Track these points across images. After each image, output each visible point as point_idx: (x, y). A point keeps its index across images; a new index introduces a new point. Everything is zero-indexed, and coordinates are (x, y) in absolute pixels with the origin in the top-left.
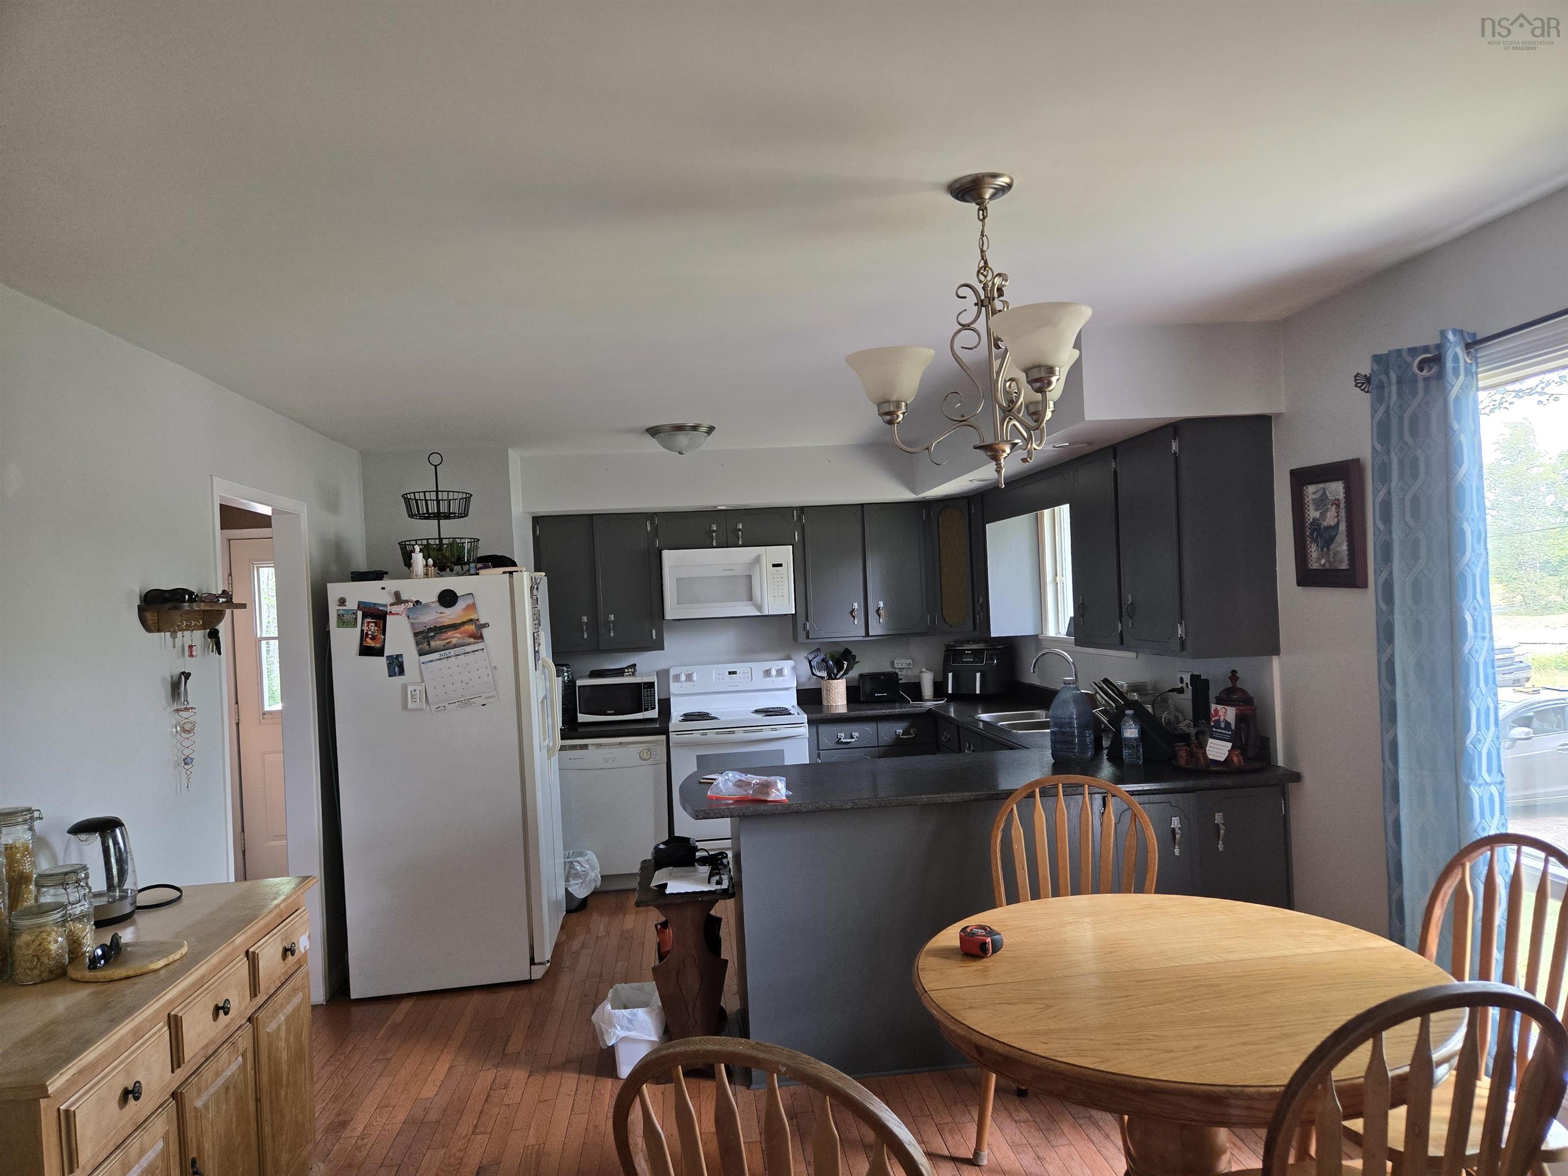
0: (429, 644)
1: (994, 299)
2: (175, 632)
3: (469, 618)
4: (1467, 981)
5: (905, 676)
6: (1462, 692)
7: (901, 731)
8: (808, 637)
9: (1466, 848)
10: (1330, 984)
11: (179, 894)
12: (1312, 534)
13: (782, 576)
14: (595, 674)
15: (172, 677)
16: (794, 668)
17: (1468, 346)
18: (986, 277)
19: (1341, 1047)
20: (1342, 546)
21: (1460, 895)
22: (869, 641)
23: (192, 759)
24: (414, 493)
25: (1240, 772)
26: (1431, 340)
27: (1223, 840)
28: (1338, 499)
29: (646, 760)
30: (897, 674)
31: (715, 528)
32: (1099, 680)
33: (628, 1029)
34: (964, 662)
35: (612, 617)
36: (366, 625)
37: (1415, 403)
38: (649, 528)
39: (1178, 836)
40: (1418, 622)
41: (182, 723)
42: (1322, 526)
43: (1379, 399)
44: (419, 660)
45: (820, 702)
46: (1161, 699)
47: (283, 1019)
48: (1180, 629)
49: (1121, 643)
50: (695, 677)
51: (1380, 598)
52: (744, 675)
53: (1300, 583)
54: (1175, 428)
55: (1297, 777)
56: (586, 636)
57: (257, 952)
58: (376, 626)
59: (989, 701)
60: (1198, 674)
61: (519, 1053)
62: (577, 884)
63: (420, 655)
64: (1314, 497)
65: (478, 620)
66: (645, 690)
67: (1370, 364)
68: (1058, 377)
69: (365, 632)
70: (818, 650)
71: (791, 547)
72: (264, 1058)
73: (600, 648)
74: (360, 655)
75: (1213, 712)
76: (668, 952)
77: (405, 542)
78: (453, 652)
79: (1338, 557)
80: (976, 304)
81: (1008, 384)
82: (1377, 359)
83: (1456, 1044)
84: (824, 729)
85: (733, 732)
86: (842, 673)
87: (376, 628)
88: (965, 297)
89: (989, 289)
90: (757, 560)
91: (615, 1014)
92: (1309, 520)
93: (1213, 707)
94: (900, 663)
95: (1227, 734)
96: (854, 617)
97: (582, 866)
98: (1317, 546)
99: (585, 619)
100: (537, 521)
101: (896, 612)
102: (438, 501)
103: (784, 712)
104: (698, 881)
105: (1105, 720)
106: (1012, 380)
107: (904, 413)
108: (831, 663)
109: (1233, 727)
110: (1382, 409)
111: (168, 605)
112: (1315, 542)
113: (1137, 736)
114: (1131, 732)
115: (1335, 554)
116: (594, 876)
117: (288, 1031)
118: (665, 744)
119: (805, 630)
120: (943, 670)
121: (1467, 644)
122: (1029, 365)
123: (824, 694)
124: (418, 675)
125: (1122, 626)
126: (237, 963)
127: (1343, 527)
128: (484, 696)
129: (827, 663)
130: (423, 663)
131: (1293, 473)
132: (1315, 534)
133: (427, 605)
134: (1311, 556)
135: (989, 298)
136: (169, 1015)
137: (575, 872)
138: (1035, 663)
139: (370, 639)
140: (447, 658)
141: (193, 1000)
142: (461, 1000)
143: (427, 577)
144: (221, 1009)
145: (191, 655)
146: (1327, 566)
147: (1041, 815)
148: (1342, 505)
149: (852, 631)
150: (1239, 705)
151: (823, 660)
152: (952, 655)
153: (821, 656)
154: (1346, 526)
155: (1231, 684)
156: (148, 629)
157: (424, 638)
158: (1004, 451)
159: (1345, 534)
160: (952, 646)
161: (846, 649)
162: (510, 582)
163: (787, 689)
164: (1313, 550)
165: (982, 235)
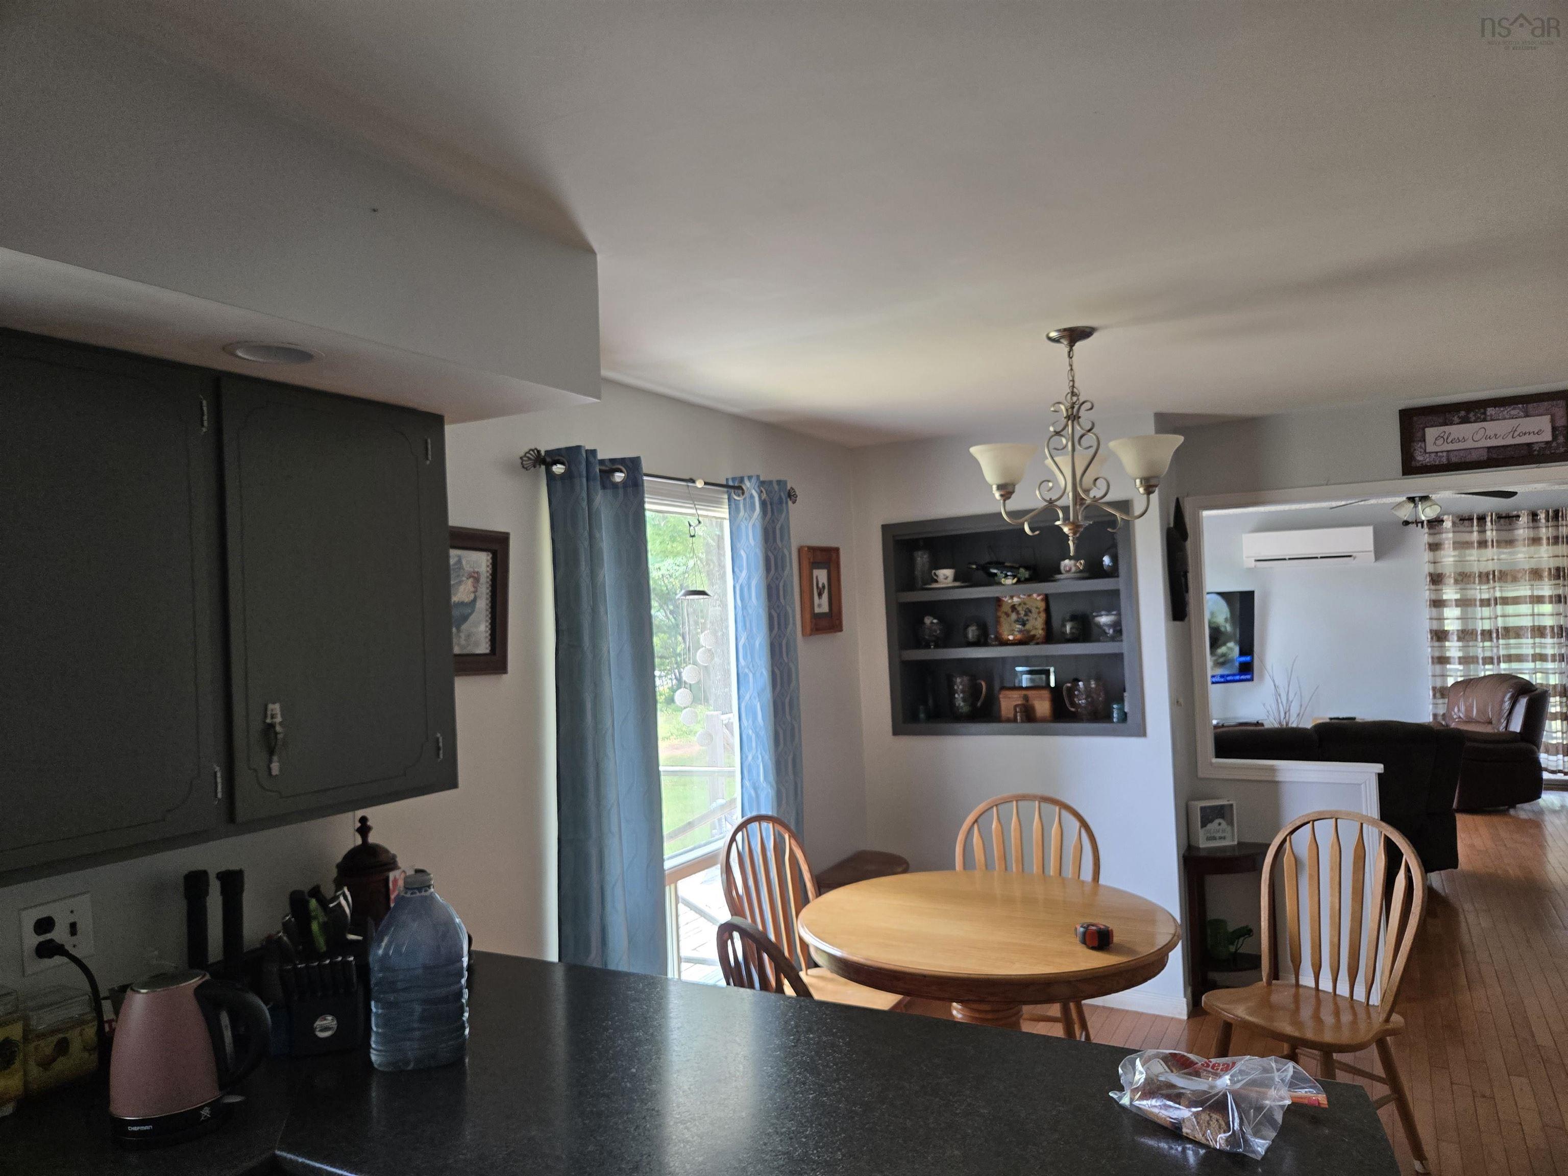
28: (479, 572)
127: (481, 605)
148: (483, 580)
154: (487, 606)
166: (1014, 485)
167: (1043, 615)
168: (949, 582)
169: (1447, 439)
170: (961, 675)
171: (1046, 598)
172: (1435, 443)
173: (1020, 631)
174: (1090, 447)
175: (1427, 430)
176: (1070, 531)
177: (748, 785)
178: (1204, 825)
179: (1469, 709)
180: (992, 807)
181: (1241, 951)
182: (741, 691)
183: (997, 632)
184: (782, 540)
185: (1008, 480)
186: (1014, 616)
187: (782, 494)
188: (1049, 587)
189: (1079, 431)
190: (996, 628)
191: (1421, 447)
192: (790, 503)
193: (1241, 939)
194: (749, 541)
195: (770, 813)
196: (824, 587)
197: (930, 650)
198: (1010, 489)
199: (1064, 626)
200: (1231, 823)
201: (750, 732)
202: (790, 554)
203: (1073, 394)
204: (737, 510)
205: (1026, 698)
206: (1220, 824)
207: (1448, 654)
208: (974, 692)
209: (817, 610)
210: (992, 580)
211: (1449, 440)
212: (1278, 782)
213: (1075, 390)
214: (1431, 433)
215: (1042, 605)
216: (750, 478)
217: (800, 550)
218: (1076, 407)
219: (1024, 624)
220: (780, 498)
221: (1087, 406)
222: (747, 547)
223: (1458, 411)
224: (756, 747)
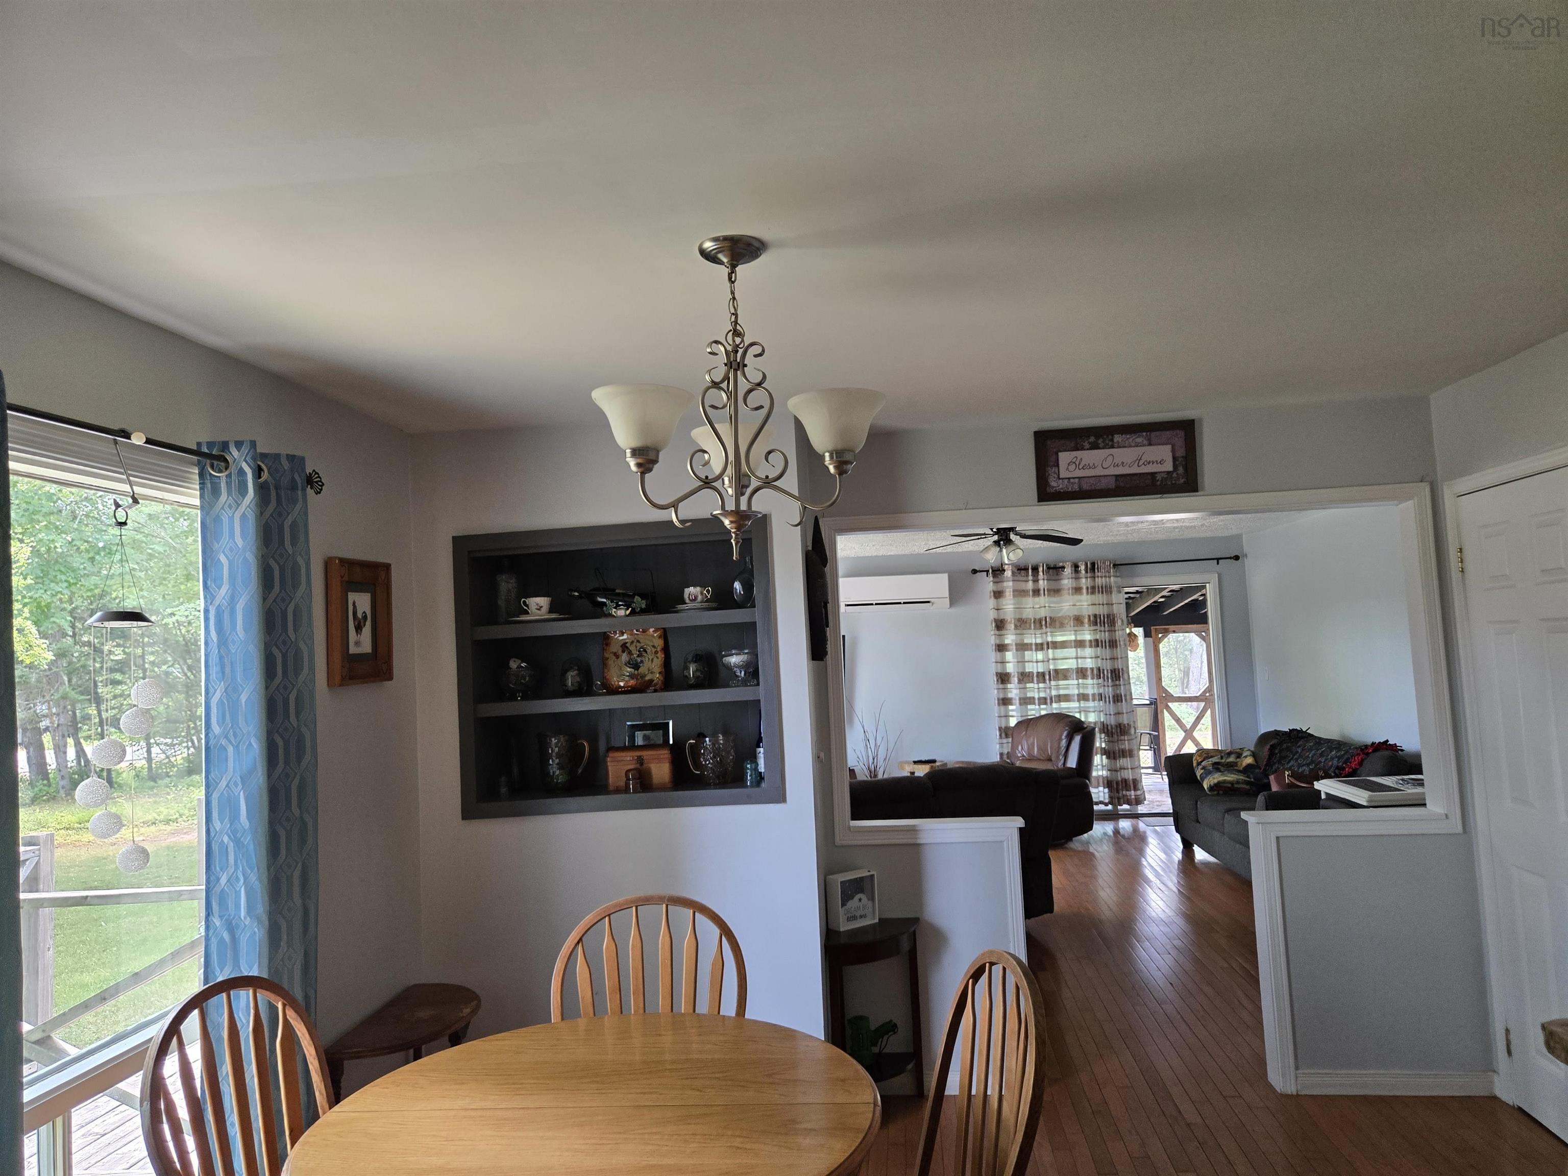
166: (657, 452)
167: (661, 655)
168: (544, 614)
169: (1079, 464)
170: (556, 734)
171: (665, 634)
172: (1067, 469)
173: (632, 676)
174: (761, 407)
175: (1060, 454)
176: (733, 525)
177: (218, 924)
178: (845, 901)
179: (1031, 748)
180: (605, 917)
181: (887, 1050)
182: (212, 775)
183: (604, 678)
184: (294, 542)
185: (649, 443)
186: (624, 657)
187: (297, 477)
188: (669, 620)
189: (743, 385)
190: (603, 672)
191: (1055, 473)
192: (310, 492)
193: (886, 1037)
194: (234, 540)
195: (255, 972)
196: (365, 617)
197: (515, 703)
198: (652, 456)
199: (688, 669)
200: (872, 899)
201: (226, 839)
202: (308, 564)
203: (736, 333)
204: (216, 492)
205: (640, 760)
206: (860, 900)
207: (1010, 695)
208: (573, 755)
209: (353, 650)
210: (599, 611)
211: (1080, 467)
212: (919, 845)
213: (738, 327)
214: (1065, 457)
215: (660, 643)
216: (239, 445)
217: (328, 564)
218: (741, 351)
219: (636, 666)
220: (293, 480)
221: (756, 350)
222: (231, 550)
223: (1089, 437)
224: (236, 861)
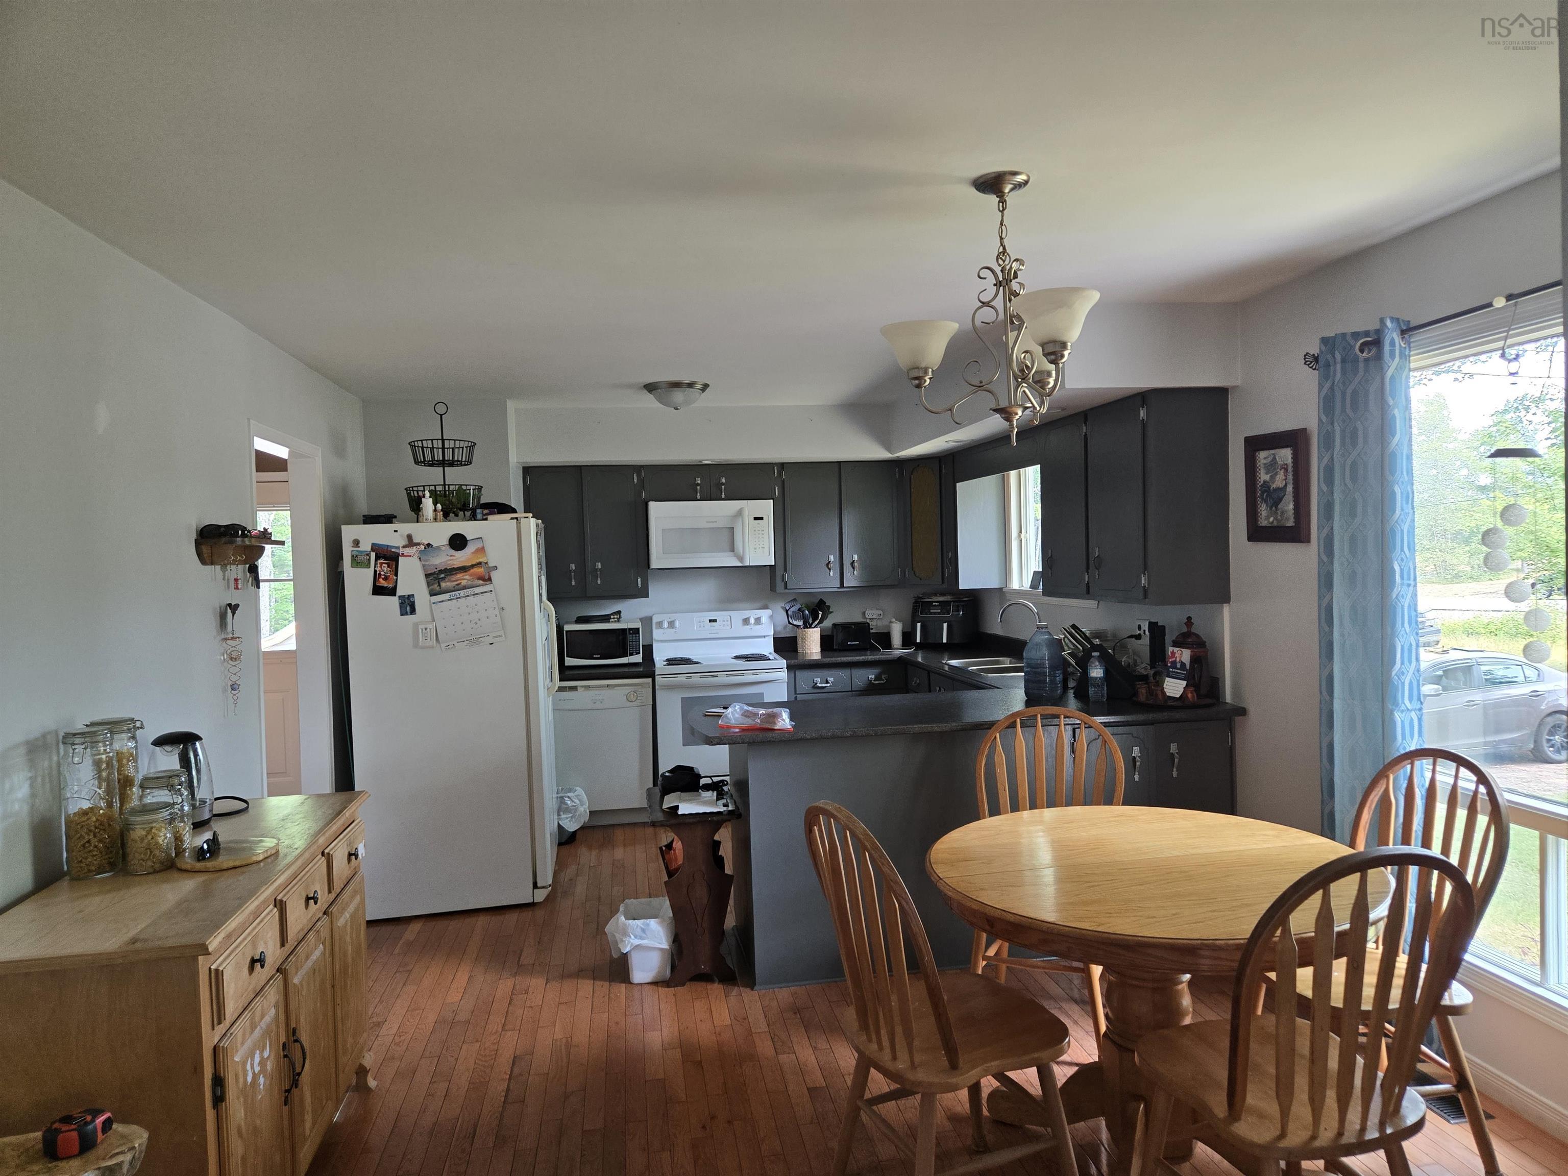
0: (439, 585)
1: (1011, 281)
2: (226, 565)
3: (478, 561)
4: (1391, 846)
5: (876, 626)
6: (1389, 630)
7: (873, 677)
8: (786, 588)
9: (1390, 763)
10: (1278, 870)
11: (246, 805)
12: (1262, 494)
13: (763, 529)
14: (581, 620)
15: (220, 608)
16: (771, 617)
17: (1403, 332)
18: (1004, 261)
19: (1298, 895)
20: (1288, 506)
21: (1385, 802)
22: (844, 593)
23: (239, 685)
24: (422, 441)
25: (1194, 706)
26: (1373, 326)
27: (1177, 768)
28: (1286, 464)
29: (632, 702)
30: (869, 624)
31: (699, 482)
32: (1067, 625)
33: (641, 938)
34: (931, 613)
35: (599, 565)
36: (379, 565)
37: (1357, 380)
38: (635, 481)
39: (1138, 764)
40: (1354, 572)
41: (229, 651)
42: (1272, 488)
43: (1326, 376)
44: (430, 601)
45: (795, 650)
46: (1121, 644)
47: (348, 916)
48: (1143, 579)
49: (1087, 593)
50: (677, 624)
51: (1322, 550)
52: (724, 623)
53: (1250, 539)
54: (1143, 397)
55: (1242, 712)
56: (573, 583)
57: (331, 853)
58: (388, 567)
59: (954, 649)
60: (1156, 621)
61: (533, 965)
62: (567, 818)
63: (431, 595)
64: (1265, 462)
65: (487, 563)
66: (631, 636)
67: (1318, 345)
68: (1069, 351)
69: (378, 572)
70: (795, 600)
71: (772, 501)
72: (337, 949)
73: (588, 595)
74: (373, 594)
75: (1170, 654)
76: (677, 870)
77: (412, 487)
78: (462, 593)
79: (1285, 516)
80: (995, 285)
81: (1023, 355)
82: (1325, 341)
83: (1381, 912)
84: (800, 674)
85: (716, 676)
86: (816, 622)
87: (389, 569)
88: (985, 278)
89: (1007, 272)
90: (740, 513)
91: (629, 924)
92: (1260, 482)
93: (1171, 649)
94: (871, 614)
95: (1182, 674)
96: (830, 569)
97: (573, 801)
98: (1267, 505)
99: (573, 567)
100: (527, 471)
101: (869, 566)
102: (443, 448)
103: (761, 658)
104: (706, 803)
105: (1073, 662)
106: (1026, 352)
107: (930, 379)
108: (807, 612)
109: (1188, 667)
110: (1328, 385)
111: (224, 539)
112: (1265, 502)
113: (1102, 675)
114: (1097, 672)
115: (1283, 513)
116: (584, 811)
117: (352, 928)
118: (651, 687)
119: (783, 581)
120: (912, 621)
121: (1395, 590)
122: (1046, 341)
123: (800, 641)
124: (429, 615)
125: (1088, 577)
126: (317, 862)
127: (1290, 488)
128: (491, 635)
129: (803, 612)
130: (434, 603)
131: (1247, 440)
132: (1265, 495)
133: (438, 548)
134: (1261, 514)
135: (1007, 280)
136: (275, 899)
137: (566, 806)
138: (1003, 612)
139: (383, 579)
140: (457, 598)
141: (292, 888)
142: (469, 921)
143: (436, 522)
144: (311, 899)
145: (237, 588)
146: (1275, 524)
147: (1021, 742)
148: (1290, 469)
149: (827, 582)
150: (1194, 648)
151: (799, 610)
152: (920, 607)
153: (798, 606)
154: (1293, 488)
155: (1186, 629)
156: (203, 561)
157: (435, 579)
158: (1017, 414)
159: (1292, 495)
160: (921, 598)
161: (821, 600)
162: (517, 528)
163: (765, 637)
164: (1263, 509)
165: (1002, 224)
